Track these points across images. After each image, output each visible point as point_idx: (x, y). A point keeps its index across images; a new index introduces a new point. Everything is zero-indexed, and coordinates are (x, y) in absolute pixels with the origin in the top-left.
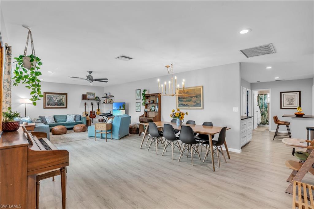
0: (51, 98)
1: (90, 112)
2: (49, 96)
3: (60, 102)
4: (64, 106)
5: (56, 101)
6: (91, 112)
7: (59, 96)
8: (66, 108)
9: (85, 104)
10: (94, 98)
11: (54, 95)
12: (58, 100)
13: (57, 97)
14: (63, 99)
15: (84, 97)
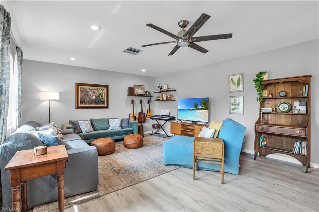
0: (86, 92)
1: (138, 114)
2: (83, 88)
3: (99, 99)
4: (104, 104)
5: (94, 97)
6: (140, 114)
7: (98, 89)
8: (107, 107)
9: (133, 102)
10: (144, 93)
11: (91, 88)
12: (95, 96)
13: (95, 91)
14: (103, 94)
15: (131, 92)
